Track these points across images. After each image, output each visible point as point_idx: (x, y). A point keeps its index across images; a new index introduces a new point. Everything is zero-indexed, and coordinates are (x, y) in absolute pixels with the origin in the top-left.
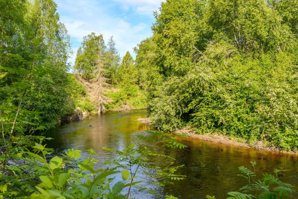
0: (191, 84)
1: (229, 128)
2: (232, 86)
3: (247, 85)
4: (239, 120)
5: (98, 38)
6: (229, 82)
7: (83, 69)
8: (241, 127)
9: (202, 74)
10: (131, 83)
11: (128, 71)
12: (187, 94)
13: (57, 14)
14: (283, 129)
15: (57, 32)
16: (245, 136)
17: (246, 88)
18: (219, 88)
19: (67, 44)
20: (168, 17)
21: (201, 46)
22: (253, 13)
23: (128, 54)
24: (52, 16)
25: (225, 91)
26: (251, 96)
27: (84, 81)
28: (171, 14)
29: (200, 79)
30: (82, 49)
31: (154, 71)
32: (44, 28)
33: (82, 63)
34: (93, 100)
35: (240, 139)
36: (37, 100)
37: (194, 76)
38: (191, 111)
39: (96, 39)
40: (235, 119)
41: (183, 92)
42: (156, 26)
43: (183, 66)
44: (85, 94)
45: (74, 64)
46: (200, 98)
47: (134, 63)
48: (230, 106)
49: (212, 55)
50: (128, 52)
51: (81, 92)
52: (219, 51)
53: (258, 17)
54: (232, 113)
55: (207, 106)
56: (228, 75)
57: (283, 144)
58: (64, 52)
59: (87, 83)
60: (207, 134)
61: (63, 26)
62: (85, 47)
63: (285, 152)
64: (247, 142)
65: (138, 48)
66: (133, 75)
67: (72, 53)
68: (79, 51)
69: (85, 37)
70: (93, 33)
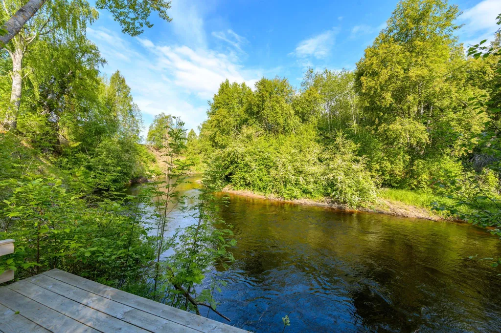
0: (229, 154)
1: (254, 186)
2: (257, 157)
3: (266, 156)
4: (260, 180)
5: (167, 117)
6: (255, 154)
7: (153, 141)
8: (261, 184)
9: (237, 148)
10: (195, 154)
11: (192, 145)
12: (226, 162)
13: (131, 96)
14: (285, 186)
15: (131, 110)
16: (264, 191)
17: (265, 159)
18: (248, 158)
19: (140, 121)
20: (218, 105)
21: (239, 128)
22: (275, 107)
23: (192, 131)
24: (126, 97)
25: (252, 160)
26: (269, 164)
27: (155, 151)
28: (221, 103)
29: (235, 151)
30: (154, 125)
31: (208, 145)
32: (119, 107)
33: (154, 137)
34: (162, 166)
35: (260, 193)
36: (108, 165)
37: (231, 149)
38: (230, 174)
39: (166, 118)
40: (258, 180)
41: (224, 161)
42: (210, 111)
43: (224, 141)
44: (155, 161)
45: (147, 137)
46: (236, 165)
47: (197, 138)
48: (254, 171)
49: (245, 135)
50: (192, 130)
51: (151, 160)
52: (249, 132)
53: (278, 110)
54: (256, 176)
55: (240, 171)
56: (254, 149)
57: (285, 196)
58: (136, 127)
59: (158, 152)
60: (241, 190)
61: (136, 106)
62: (156, 123)
63: (286, 201)
64: (264, 195)
65: (201, 127)
66: (196, 147)
67: (144, 128)
68: (151, 127)
69: (157, 116)
70: (163, 113)
